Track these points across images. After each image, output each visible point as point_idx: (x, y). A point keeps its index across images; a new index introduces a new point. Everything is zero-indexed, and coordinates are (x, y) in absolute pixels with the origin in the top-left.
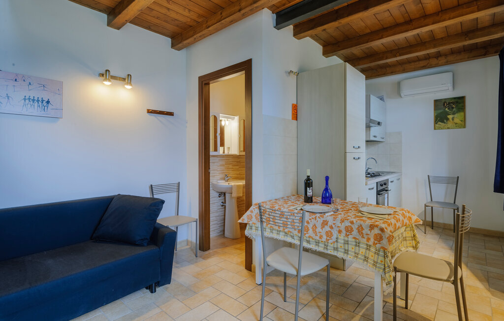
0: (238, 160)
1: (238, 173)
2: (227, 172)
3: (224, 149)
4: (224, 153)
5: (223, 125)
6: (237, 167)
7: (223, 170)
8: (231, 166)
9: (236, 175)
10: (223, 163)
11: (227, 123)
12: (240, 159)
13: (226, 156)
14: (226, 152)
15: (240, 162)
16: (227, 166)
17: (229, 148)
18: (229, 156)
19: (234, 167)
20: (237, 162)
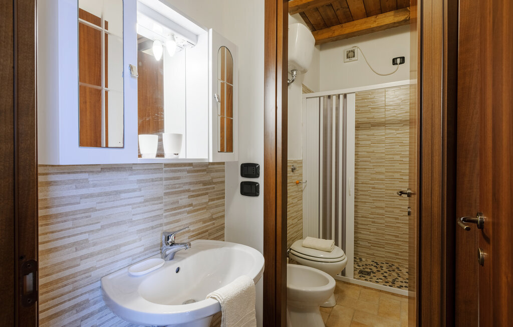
0: (207, 178)
1: (207, 216)
2: (172, 219)
3: (160, 140)
4: (160, 154)
5: (158, 58)
6: (205, 199)
7: (158, 217)
8: (184, 200)
9: (201, 225)
10: (158, 190)
11: (171, 47)
12: (213, 174)
13: (167, 165)
14: (169, 155)
15: (210, 183)
16: (173, 198)
17: (178, 137)
18: (177, 166)
19: (195, 201)
20: (205, 184)
